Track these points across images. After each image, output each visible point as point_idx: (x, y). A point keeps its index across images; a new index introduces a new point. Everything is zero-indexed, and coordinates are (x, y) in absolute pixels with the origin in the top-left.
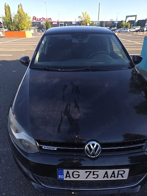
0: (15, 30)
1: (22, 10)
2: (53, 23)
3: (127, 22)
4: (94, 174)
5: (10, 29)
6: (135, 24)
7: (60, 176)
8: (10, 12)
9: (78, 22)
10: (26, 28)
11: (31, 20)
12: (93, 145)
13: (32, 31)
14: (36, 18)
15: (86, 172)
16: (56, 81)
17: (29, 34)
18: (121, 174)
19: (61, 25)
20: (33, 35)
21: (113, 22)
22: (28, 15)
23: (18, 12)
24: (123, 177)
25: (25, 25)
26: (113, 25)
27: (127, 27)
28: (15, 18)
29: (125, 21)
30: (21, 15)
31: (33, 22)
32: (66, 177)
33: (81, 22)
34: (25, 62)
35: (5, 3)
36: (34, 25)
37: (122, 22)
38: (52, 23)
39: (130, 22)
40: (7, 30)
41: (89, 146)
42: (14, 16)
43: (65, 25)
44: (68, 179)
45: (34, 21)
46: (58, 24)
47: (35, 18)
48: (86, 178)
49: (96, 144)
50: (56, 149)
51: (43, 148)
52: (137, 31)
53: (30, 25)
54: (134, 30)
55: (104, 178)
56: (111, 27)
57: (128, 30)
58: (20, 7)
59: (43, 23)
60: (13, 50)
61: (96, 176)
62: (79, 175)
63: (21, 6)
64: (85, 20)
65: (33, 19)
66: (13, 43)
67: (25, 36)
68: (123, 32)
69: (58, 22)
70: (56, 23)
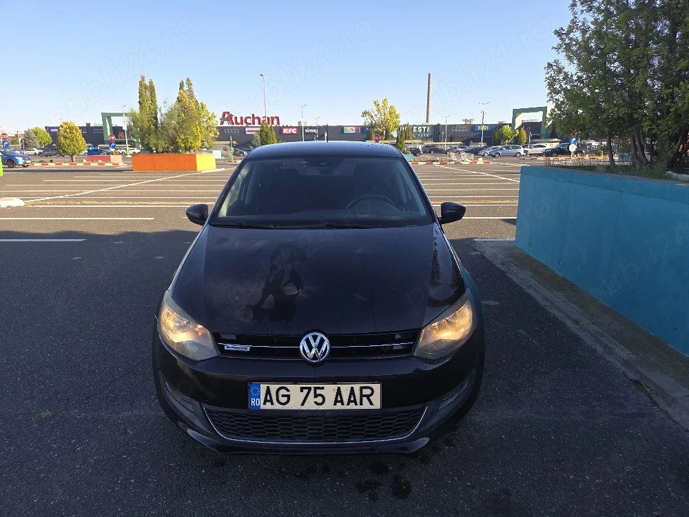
0: (166, 151)
1: (191, 96)
2: (285, 131)
3: (516, 127)
4: (316, 396)
5: (148, 149)
6: (543, 132)
7: (253, 402)
8: (153, 101)
9: (363, 128)
10: (199, 144)
11: (217, 121)
12: (315, 338)
13: (217, 154)
14: (231, 116)
15: (302, 389)
16: (260, 243)
17: (207, 162)
18: (368, 397)
19: (310, 137)
20: (219, 163)
21: (473, 128)
22: (207, 108)
23: (179, 100)
24: (371, 404)
25: (196, 138)
26: (473, 135)
27: (517, 141)
28: (170, 116)
29: (512, 125)
30: (187, 110)
31: (221, 129)
32: (265, 404)
33: (372, 126)
34: (197, 215)
35: (143, 78)
36: (223, 134)
37: (501, 125)
38: (281, 129)
39: (526, 125)
40: (137, 151)
41: (307, 341)
42: (164, 111)
43: (321, 137)
44: (268, 406)
45: (226, 124)
46: (301, 132)
47: (227, 117)
48: (303, 404)
49: (320, 336)
50: (248, 350)
51: (226, 348)
52: (549, 153)
53: (212, 135)
54: (540, 150)
55: (335, 404)
56: (466, 142)
57: (522, 151)
58: (186, 88)
59: (253, 130)
60: (154, 205)
61: (319, 400)
62: (288, 396)
63: (189, 84)
64: (384, 123)
65: (223, 119)
66: (156, 188)
67: (194, 168)
68: (503, 156)
69: (299, 128)
70: (294, 131)
